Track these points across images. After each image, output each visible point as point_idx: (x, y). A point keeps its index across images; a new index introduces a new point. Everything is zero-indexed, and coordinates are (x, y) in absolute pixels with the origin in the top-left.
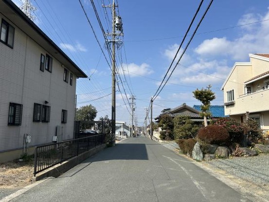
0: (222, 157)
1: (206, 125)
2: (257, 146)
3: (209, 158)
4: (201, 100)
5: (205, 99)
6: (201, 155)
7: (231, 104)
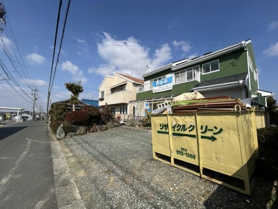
0: (81, 134)
1: (74, 110)
2: (109, 124)
3: (70, 136)
4: (71, 91)
5: (74, 91)
6: (64, 134)
7: (102, 99)
